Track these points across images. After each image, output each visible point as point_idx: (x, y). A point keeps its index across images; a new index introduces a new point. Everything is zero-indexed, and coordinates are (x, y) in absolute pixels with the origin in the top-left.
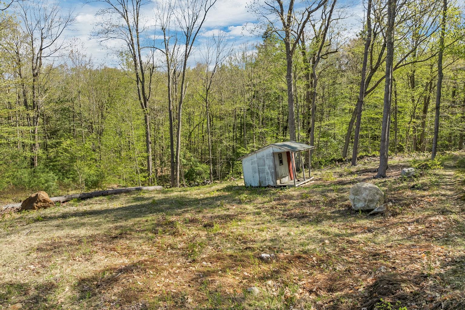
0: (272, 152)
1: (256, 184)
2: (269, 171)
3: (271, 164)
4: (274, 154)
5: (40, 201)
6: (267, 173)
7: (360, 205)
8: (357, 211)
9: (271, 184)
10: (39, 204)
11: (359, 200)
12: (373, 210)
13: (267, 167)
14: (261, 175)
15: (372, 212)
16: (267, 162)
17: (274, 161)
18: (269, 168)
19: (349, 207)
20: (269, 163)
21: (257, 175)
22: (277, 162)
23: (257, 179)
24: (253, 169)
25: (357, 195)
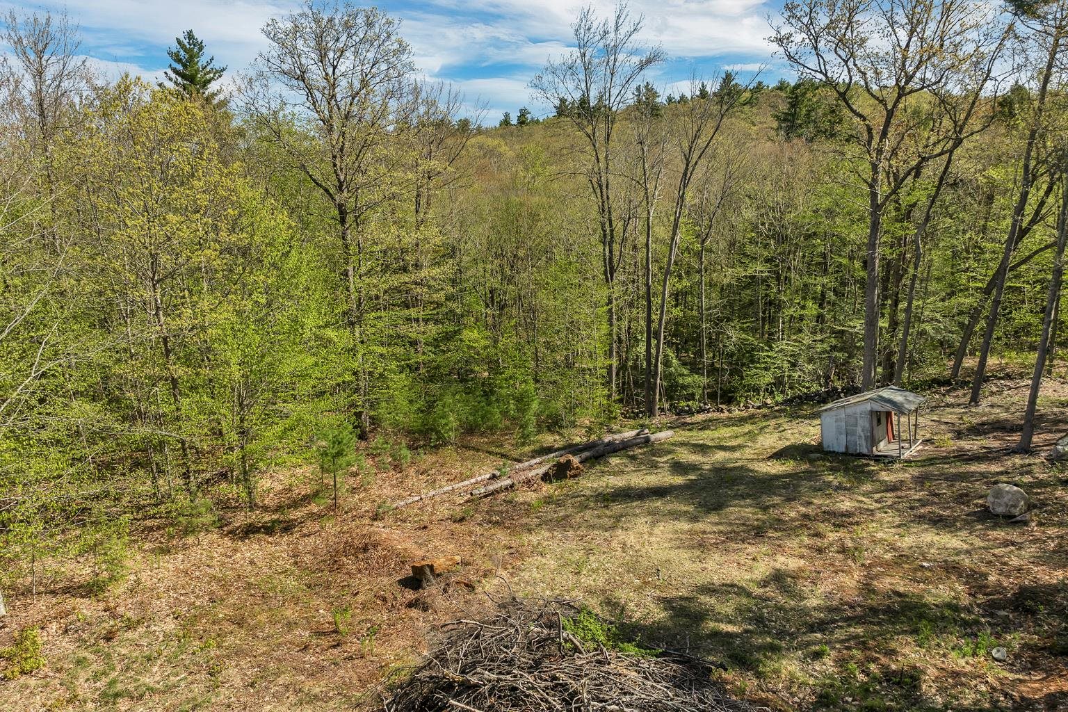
0: (869, 408)
1: (843, 450)
2: (862, 434)
3: (867, 425)
4: (872, 412)
5: (574, 469)
6: (860, 436)
7: (1000, 510)
8: (997, 516)
9: (865, 451)
10: (573, 472)
11: (1000, 505)
12: (1015, 516)
13: (859, 430)
14: (849, 437)
15: (1014, 520)
16: (861, 422)
17: (871, 423)
18: (863, 431)
19: (986, 509)
20: (864, 423)
21: (844, 437)
22: (875, 422)
23: (844, 443)
24: (838, 428)
25: (996, 498)
